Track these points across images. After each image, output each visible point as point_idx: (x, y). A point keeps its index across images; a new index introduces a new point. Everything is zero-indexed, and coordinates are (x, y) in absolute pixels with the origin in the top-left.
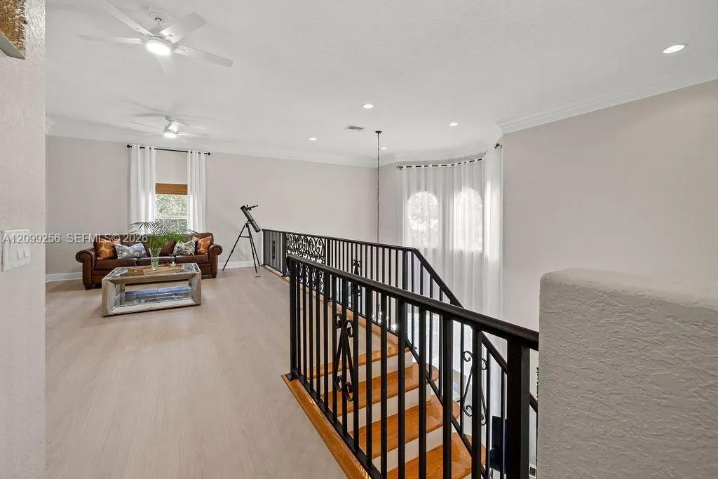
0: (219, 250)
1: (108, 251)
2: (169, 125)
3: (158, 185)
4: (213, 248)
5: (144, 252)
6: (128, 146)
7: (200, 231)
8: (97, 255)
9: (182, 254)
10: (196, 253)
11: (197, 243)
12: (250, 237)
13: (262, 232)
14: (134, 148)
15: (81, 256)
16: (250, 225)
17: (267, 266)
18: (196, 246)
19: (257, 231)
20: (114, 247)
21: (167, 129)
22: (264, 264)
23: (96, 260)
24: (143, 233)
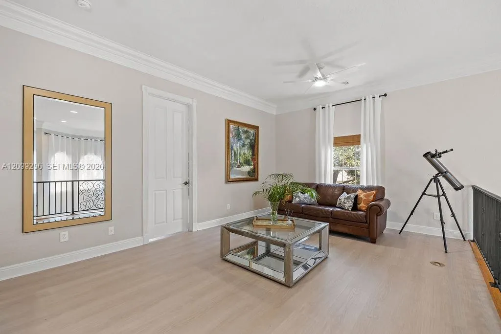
3: (335, 139)
6: (315, 109)
10: (354, 208)
14: (318, 110)
16: (441, 178)
19: (457, 188)
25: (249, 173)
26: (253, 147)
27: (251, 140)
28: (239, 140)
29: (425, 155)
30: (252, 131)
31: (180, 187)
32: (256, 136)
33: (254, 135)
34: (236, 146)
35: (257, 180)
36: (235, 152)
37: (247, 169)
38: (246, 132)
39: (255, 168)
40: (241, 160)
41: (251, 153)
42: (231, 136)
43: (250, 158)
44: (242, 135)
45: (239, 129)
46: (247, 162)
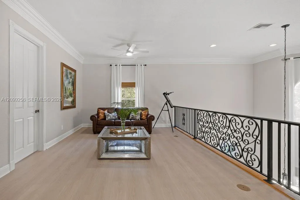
0: (152, 118)
1: (102, 116)
2: (129, 49)
3: (122, 83)
4: (150, 117)
5: (117, 117)
6: (111, 65)
7: (142, 106)
8: (98, 117)
9: (134, 119)
10: (141, 119)
11: (141, 113)
12: (168, 110)
13: (174, 108)
14: (113, 66)
15: (92, 118)
16: (168, 103)
17: (177, 128)
18: (141, 115)
19: (172, 107)
20: (104, 114)
21: (128, 51)
22: (175, 126)
23: (98, 120)
24: (116, 107)
25: (72, 102)
26: (74, 84)
27: (73, 79)
28: (67, 79)
29: (164, 94)
30: (73, 73)
31: (32, 115)
32: (75, 76)
33: (74, 75)
34: (66, 82)
35: (75, 107)
36: (65, 87)
37: (70, 99)
38: (70, 73)
39: (74, 99)
40: (68, 93)
41: (72, 88)
42: (64, 76)
43: (72, 92)
44: (69, 75)
45: (67, 71)
46: (71, 95)
